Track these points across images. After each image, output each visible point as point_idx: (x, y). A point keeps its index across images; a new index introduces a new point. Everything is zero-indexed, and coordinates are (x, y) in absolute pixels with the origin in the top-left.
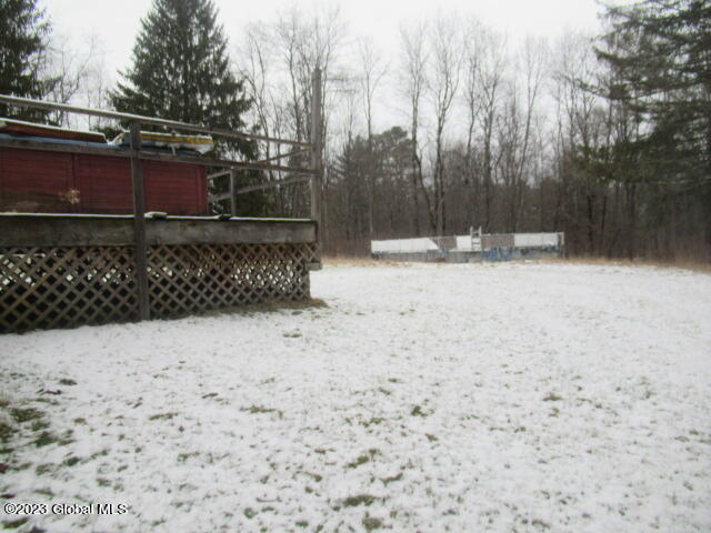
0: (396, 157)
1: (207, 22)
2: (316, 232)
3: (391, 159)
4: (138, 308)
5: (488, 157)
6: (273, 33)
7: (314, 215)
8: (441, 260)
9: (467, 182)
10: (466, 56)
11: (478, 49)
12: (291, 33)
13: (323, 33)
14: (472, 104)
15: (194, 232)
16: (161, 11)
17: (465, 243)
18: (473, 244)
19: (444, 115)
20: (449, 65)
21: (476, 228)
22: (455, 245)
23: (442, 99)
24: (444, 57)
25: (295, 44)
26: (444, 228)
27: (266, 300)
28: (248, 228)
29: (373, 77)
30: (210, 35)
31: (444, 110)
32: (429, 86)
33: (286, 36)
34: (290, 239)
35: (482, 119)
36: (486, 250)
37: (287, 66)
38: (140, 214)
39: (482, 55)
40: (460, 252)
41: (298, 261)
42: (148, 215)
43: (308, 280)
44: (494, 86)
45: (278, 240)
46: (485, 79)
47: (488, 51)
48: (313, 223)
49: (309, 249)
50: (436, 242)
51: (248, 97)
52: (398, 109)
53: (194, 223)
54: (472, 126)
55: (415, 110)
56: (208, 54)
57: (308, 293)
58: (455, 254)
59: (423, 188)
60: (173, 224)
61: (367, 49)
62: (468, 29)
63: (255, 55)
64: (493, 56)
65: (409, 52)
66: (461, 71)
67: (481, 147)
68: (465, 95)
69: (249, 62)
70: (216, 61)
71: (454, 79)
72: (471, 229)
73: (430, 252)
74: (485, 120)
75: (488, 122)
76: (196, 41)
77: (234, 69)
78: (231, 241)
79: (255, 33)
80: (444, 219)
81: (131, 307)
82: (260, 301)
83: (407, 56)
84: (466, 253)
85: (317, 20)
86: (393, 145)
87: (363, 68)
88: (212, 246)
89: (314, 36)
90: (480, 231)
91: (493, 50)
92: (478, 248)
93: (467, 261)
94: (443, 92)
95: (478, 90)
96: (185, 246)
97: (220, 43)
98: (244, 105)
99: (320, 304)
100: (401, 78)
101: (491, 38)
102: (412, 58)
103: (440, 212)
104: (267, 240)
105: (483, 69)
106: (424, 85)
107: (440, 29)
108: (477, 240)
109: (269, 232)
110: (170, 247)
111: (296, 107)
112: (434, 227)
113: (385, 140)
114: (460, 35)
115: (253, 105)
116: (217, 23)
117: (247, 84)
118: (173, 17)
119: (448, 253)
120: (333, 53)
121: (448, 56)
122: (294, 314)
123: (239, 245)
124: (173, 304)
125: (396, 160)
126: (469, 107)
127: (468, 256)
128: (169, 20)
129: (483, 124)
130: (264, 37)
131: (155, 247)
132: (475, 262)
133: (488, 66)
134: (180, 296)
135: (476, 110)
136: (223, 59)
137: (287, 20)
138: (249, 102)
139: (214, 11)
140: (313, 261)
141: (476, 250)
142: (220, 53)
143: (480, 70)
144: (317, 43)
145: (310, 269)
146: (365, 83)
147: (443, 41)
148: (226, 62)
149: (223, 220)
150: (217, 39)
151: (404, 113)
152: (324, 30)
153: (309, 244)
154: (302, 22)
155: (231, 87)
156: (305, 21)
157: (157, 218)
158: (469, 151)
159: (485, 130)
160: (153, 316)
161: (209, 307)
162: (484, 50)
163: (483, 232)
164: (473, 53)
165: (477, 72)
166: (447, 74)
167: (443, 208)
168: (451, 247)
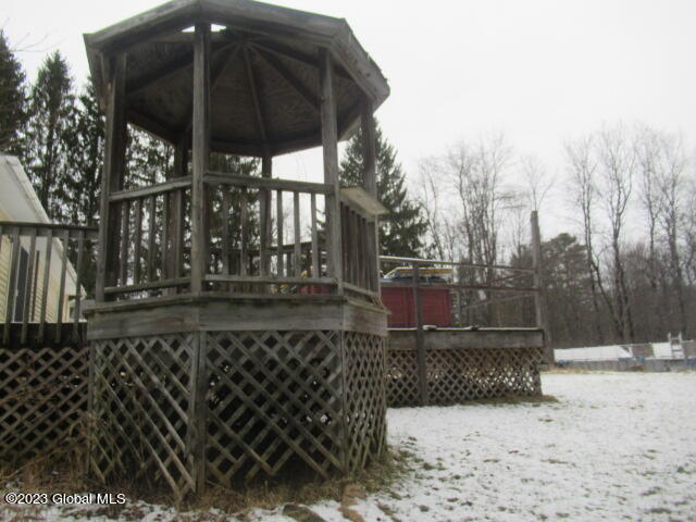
0: (566, 263)
1: (388, 162)
2: (544, 339)
3: (562, 266)
4: (420, 396)
5: (675, 257)
6: (443, 164)
7: (540, 324)
8: (636, 369)
9: (654, 285)
10: (637, 161)
11: (650, 155)
12: (459, 162)
13: (489, 158)
14: (650, 207)
15: (454, 340)
16: (351, 159)
17: (662, 350)
18: (673, 351)
19: (618, 220)
20: (619, 171)
21: (675, 334)
22: (651, 352)
23: (615, 204)
24: (613, 165)
25: (463, 172)
26: (632, 335)
27: (508, 395)
28: (493, 336)
29: (540, 191)
30: (391, 172)
31: (619, 215)
32: (599, 193)
33: (455, 165)
34: (523, 345)
35: (662, 219)
36: (690, 357)
37: (457, 191)
38: (420, 326)
39: (655, 159)
40: (657, 360)
41: (530, 362)
42: (425, 327)
43: (539, 379)
44: (674, 186)
45: (514, 346)
46: (661, 180)
47: (662, 153)
48: (540, 331)
49: (539, 353)
50: (626, 349)
51: (424, 221)
52: (569, 219)
53: (454, 333)
54: (652, 230)
55: (587, 217)
56: (389, 189)
57: (540, 390)
58: (652, 362)
59: (603, 293)
60: (441, 334)
61: (531, 166)
62: (637, 136)
63: (428, 185)
64: (668, 158)
65: (575, 165)
66: (633, 176)
67: (664, 248)
68: (641, 198)
69: (422, 190)
70: (396, 193)
71: (626, 185)
72: (669, 335)
73: (621, 360)
74: (667, 221)
75: (671, 221)
76: (379, 178)
77: (412, 198)
78: (480, 347)
79: (428, 165)
80: (631, 325)
81: (416, 396)
82: (503, 396)
83: (574, 168)
84: (666, 361)
85: (482, 149)
86: (562, 251)
87: (528, 184)
88: (466, 350)
89: (481, 162)
90: (680, 336)
91: (667, 153)
92: (680, 355)
93: (668, 370)
94: (616, 197)
95: (656, 191)
96: (448, 350)
97: (398, 178)
98: (421, 228)
99: (551, 399)
100: (569, 188)
101: (663, 141)
102: (578, 169)
103: (625, 318)
104: (507, 346)
105: (657, 170)
106: (594, 194)
107: (606, 140)
108: (676, 347)
109: (507, 339)
110: (439, 351)
111: (468, 226)
112: (621, 334)
113: (553, 247)
114: (629, 144)
115: (428, 227)
116: (396, 162)
117: (422, 210)
118: (360, 162)
119: (643, 361)
120: (500, 174)
121: (617, 163)
122: (535, 406)
123: (485, 349)
124: (442, 395)
125: (567, 266)
126: (647, 210)
127: (667, 365)
128: (357, 165)
129: (666, 225)
130: (436, 169)
131: (429, 351)
132: (679, 371)
133: (663, 167)
134: (446, 389)
135: (655, 211)
136: (402, 191)
137: (456, 152)
138: (425, 225)
139: (393, 153)
140: (542, 363)
141: (678, 357)
142: (399, 186)
143: (654, 173)
144: (483, 169)
145: (540, 369)
146: (532, 197)
147: (611, 151)
148: (404, 193)
149: (474, 330)
150: (396, 175)
151: (576, 221)
152: (490, 156)
153: (539, 349)
154: (469, 153)
155: (410, 213)
156: (472, 151)
157: (431, 330)
158: (653, 254)
159: (668, 230)
160: (431, 404)
161: (466, 399)
162: (657, 154)
163: (684, 339)
164: (644, 157)
165: (651, 174)
166: (619, 181)
167: (629, 314)
168: (648, 355)
